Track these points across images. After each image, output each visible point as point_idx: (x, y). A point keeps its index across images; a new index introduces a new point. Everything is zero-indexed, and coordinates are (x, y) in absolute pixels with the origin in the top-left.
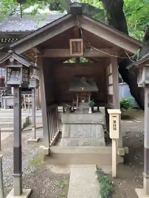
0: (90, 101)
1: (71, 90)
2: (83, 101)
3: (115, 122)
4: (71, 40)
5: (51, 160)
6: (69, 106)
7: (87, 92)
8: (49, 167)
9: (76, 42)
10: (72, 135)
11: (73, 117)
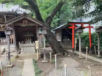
0: (31, 39)
1: (24, 36)
2: (28, 40)
3: (37, 44)
4: (24, 21)
5: (18, 58)
6: (23, 41)
7: (30, 37)
8: (17, 60)
9: (25, 22)
10: (25, 51)
11: (25, 45)
